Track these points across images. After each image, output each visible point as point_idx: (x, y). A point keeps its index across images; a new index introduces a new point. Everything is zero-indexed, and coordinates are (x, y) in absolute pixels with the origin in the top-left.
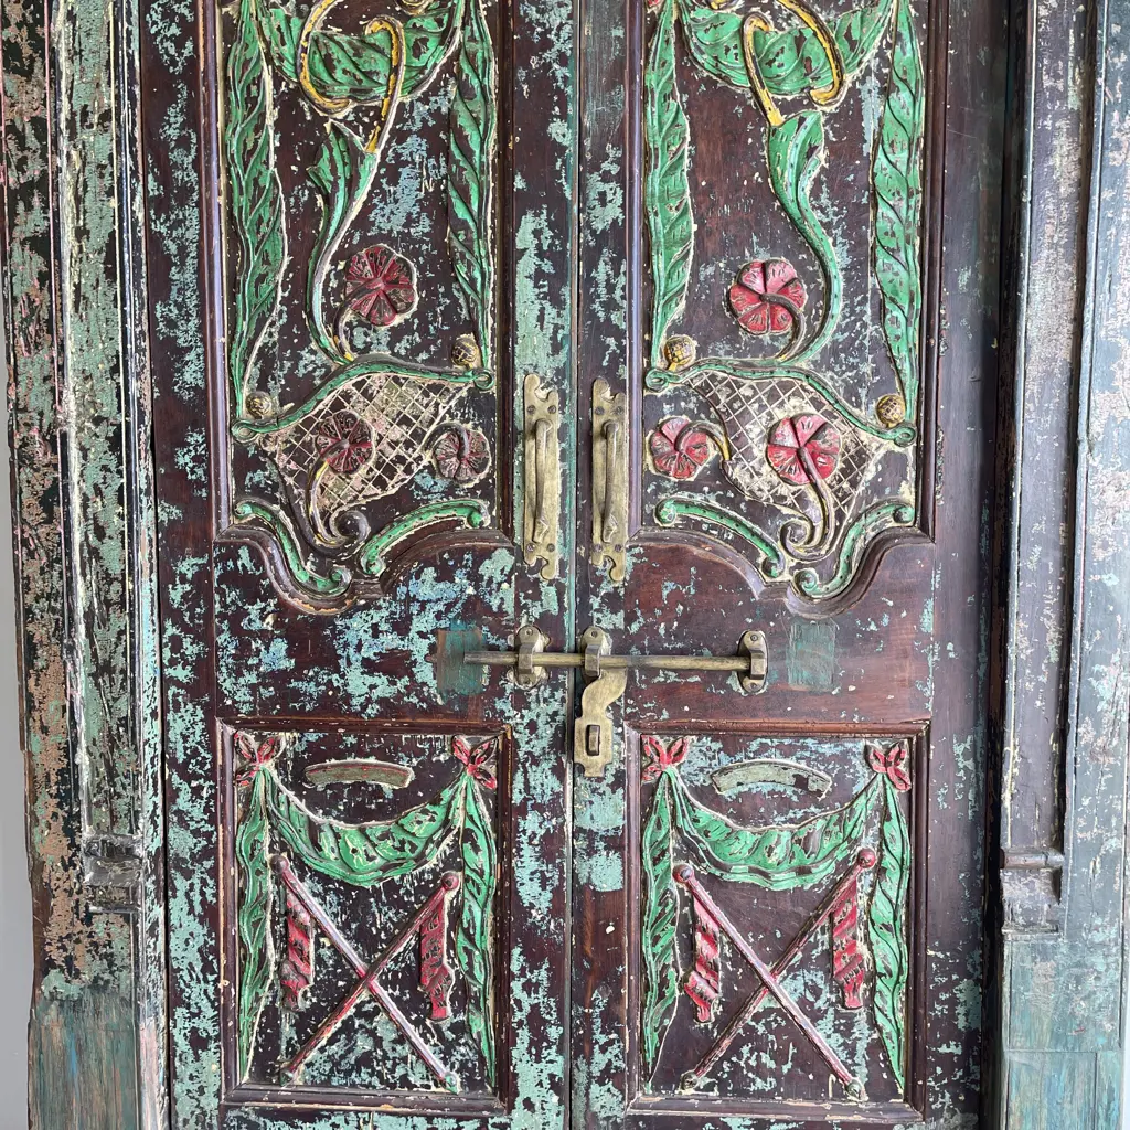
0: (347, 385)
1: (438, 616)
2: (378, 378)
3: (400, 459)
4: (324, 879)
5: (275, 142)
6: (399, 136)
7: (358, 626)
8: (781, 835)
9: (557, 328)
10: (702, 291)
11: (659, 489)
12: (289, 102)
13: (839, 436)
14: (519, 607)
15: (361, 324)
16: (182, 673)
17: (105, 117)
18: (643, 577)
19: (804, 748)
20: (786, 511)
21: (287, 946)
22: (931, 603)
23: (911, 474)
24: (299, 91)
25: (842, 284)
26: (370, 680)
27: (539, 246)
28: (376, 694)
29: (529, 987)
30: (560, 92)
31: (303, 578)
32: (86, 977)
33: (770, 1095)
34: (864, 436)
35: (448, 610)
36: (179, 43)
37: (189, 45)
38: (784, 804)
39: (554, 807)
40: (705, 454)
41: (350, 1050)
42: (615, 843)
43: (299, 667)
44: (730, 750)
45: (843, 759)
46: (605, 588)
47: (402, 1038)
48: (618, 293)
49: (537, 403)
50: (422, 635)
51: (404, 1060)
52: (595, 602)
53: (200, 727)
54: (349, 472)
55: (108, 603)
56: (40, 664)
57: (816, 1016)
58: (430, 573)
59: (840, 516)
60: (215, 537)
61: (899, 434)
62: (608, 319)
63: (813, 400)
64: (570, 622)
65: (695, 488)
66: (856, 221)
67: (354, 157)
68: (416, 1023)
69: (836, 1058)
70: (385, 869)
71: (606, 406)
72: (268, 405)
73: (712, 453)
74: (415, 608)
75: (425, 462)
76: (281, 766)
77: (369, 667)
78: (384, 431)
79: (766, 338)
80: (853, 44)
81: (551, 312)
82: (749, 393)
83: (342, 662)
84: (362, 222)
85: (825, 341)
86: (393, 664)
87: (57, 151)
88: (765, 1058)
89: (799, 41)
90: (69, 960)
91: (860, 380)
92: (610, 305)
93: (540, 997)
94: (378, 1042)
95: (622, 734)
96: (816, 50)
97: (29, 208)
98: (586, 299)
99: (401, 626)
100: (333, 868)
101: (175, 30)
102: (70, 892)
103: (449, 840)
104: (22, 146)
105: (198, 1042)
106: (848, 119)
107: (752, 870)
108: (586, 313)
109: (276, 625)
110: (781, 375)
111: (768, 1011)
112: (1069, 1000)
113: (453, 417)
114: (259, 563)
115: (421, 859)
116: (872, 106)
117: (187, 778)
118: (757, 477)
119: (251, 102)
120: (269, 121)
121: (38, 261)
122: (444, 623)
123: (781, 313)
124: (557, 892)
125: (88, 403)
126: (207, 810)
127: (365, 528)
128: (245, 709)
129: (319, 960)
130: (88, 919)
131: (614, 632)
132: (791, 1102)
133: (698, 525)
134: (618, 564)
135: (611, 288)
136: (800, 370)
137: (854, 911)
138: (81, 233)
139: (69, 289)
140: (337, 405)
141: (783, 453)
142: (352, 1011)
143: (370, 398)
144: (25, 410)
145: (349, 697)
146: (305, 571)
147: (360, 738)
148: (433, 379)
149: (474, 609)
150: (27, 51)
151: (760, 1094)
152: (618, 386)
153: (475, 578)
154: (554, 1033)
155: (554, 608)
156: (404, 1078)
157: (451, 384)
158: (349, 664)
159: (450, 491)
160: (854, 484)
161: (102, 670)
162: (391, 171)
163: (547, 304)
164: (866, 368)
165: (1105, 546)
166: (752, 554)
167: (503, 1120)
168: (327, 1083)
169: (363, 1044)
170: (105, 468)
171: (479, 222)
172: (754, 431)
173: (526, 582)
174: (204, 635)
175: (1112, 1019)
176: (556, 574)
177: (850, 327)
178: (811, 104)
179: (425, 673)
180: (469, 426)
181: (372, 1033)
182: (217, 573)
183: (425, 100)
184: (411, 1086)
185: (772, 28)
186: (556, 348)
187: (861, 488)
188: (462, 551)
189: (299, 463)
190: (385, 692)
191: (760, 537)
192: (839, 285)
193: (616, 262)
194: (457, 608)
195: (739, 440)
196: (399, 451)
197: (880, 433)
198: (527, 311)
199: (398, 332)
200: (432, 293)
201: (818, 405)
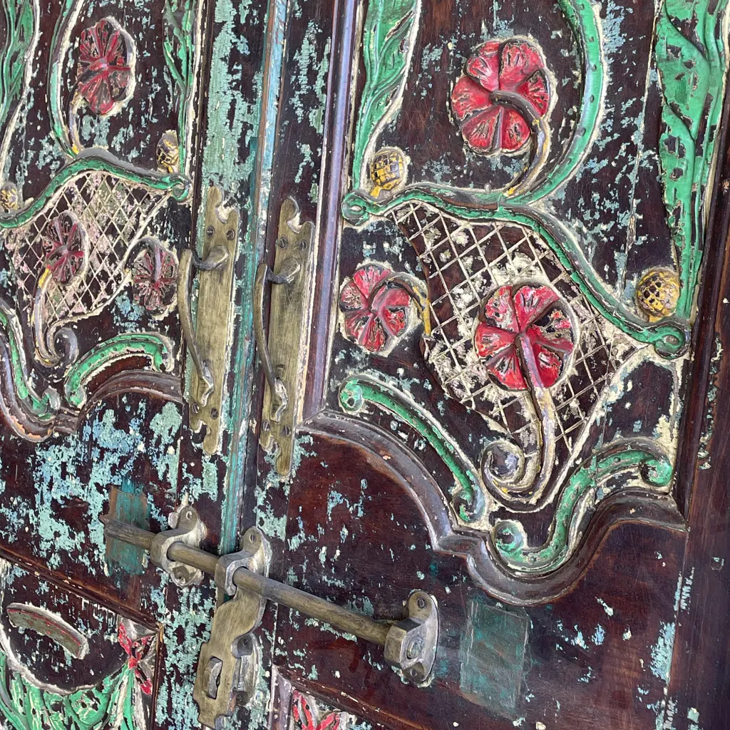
0: (70, 182)
1: (114, 469)
2: (96, 177)
3: (104, 275)
7: (52, 459)
9: (246, 127)
10: (424, 82)
11: (349, 361)
14: (182, 482)
15: (90, 112)
20: (493, 426)
22: (670, 630)
23: (676, 406)
25: (606, 80)
26: (55, 526)
27: (237, 18)
28: (60, 543)
31: (23, 395)
34: (610, 331)
35: (121, 466)
40: (402, 321)
46: (272, 481)
48: (320, 83)
49: (216, 225)
50: (99, 488)
52: (261, 497)
54: (65, 283)
58: (110, 416)
59: (562, 453)
61: (664, 337)
62: (306, 119)
63: (545, 262)
64: (229, 514)
65: (387, 367)
71: (291, 237)
73: (412, 322)
74: (95, 454)
75: (125, 283)
77: (59, 511)
78: (94, 241)
79: (495, 158)
81: (242, 105)
82: (463, 239)
83: (37, 497)
85: (573, 170)
86: (72, 513)
91: (619, 237)
92: (310, 101)
95: (269, 680)
98: (288, 89)
99: (83, 473)
108: (286, 112)
110: (503, 220)
113: (154, 230)
122: (117, 480)
123: (516, 122)
127: (74, 350)
131: (275, 542)
133: (385, 420)
134: (286, 455)
135: (312, 75)
136: (528, 214)
140: (62, 206)
141: (495, 337)
143: (88, 199)
145: (39, 539)
146: (25, 388)
147: (51, 588)
148: (136, 183)
149: (142, 471)
152: (308, 212)
153: (146, 433)
155: (213, 493)
157: (153, 191)
158: (42, 502)
159: (143, 322)
160: (586, 405)
163: (238, 95)
164: (629, 220)
166: (446, 481)
172: (463, 298)
173: (191, 457)
176: (218, 448)
177: (612, 149)
179: (97, 533)
180: (166, 244)
186: (243, 153)
187: (598, 413)
188: (146, 396)
189: (30, 266)
190: (65, 543)
191: (453, 456)
192: (598, 81)
193: (321, 40)
194: (129, 466)
195: (443, 310)
196: (104, 265)
197: (632, 330)
198: (219, 104)
199: (116, 124)
200: (147, 77)
201: (552, 271)
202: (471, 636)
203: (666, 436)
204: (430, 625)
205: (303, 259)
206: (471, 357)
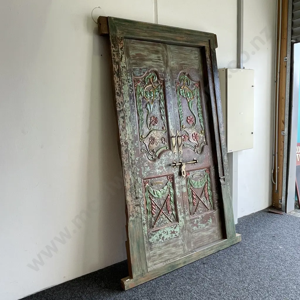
0: (152, 133)
2: (155, 132)
3: (158, 142)
6: (154, 103)
7: (157, 163)
8: (199, 181)
9: (173, 124)
12: (143, 99)
13: (198, 135)
14: (173, 159)
15: (153, 125)
17: (128, 101)
18: (184, 153)
19: (200, 171)
20: (195, 144)
21: (154, 208)
23: (205, 139)
25: (196, 118)
26: (159, 170)
27: (170, 115)
28: (160, 172)
29: (179, 206)
30: (171, 98)
32: (135, 216)
33: (202, 213)
34: (200, 135)
35: (166, 160)
37: (133, 92)
38: (199, 178)
39: (179, 183)
40: (187, 138)
41: (160, 221)
42: (185, 186)
43: (151, 170)
44: (194, 172)
45: (203, 171)
47: (165, 218)
49: (172, 133)
50: (164, 164)
51: (166, 220)
52: (180, 157)
53: (140, 180)
54: (153, 144)
55: (133, 164)
56: (126, 173)
57: (204, 202)
58: (164, 155)
59: (200, 144)
60: (140, 154)
61: (203, 134)
63: (196, 131)
64: (178, 160)
67: (150, 105)
68: (167, 215)
69: (207, 206)
70: (162, 195)
71: (178, 133)
72: (143, 136)
75: (161, 142)
76: (149, 184)
78: (156, 138)
84: (152, 113)
85: (196, 125)
86: (161, 168)
88: (201, 209)
89: (189, 93)
90: (133, 214)
92: (177, 122)
93: (180, 207)
96: (191, 94)
97: (121, 113)
98: (175, 121)
99: (161, 163)
100: (156, 196)
101: (131, 90)
102: (132, 205)
103: (168, 190)
104: (120, 105)
105: (144, 224)
106: (194, 101)
107: (197, 186)
110: (192, 129)
111: (200, 203)
114: (145, 157)
115: (166, 193)
120: (141, 101)
121: (123, 120)
122: (166, 162)
124: (180, 193)
126: (142, 192)
127: (155, 151)
128: (145, 177)
129: (156, 210)
130: (135, 208)
132: (204, 213)
133: (187, 146)
134: (181, 152)
136: (194, 128)
137: (206, 189)
140: (151, 136)
141: (194, 137)
142: (160, 215)
143: (154, 134)
144: (122, 139)
145: (157, 173)
146: (150, 158)
147: (158, 178)
148: (161, 132)
149: (168, 159)
150: (120, 93)
153: (168, 156)
154: (182, 211)
155: (176, 158)
156: (167, 222)
157: (163, 132)
158: (156, 169)
159: (164, 145)
162: (154, 107)
164: (199, 127)
167: (178, 224)
168: (158, 226)
169: (162, 219)
170: (131, 146)
172: (191, 135)
173: (174, 156)
174: (140, 168)
176: (176, 154)
177: (197, 123)
178: (191, 99)
179: (164, 168)
180: (165, 137)
181: (162, 217)
182: (141, 159)
183: (157, 99)
184: (167, 223)
185: (187, 91)
186: (173, 127)
187: (201, 140)
199: (156, 126)
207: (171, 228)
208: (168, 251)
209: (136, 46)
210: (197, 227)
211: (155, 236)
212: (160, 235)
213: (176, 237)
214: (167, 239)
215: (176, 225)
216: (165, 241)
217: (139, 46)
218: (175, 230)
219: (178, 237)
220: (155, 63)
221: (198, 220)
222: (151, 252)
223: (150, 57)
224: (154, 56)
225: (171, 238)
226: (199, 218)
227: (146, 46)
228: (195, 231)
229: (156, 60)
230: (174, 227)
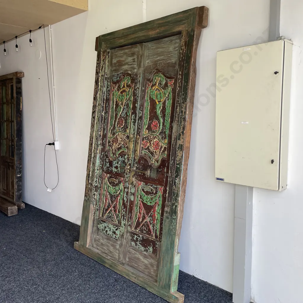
0: (117, 134)
2: (120, 133)
4: (109, 193)
5: (115, 106)
6: (124, 105)
7: (114, 162)
8: (149, 197)
9: (134, 128)
10: (149, 124)
11: (143, 149)
12: (116, 102)
13: (160, 144)
14: (128, 162)
15: (119, 127)
16: (101, 166)
18: (139, 160)
19: (153, 186)
20: (154, 153)
21: (106, 201)
22: (166, 168)
23: (166, 150)
24: (117, 101)
26: (115, 169)
27: (134, 118)
28: (115, 171)
29: (124, 211)
30: (137, 100)
31: (111, 156)
32: (88, 198)
33: (145, 234)
34: (162, 144)
36: (108, 96)
38: (150, 193)
39: (128, 188)
42: (134, 194)
43: (110, 166)
44: (146, 184)
45: (156, 188)
46: (136, 161)
47: (113, 215)
49: (131, 137)
51: (113, 218)
52: (135, 163)
54: (116, 144)
56: (89, 162)
57: (151, 224)
58: (121, 157)
59: (159, 155)
60: (105, 150)
61: (166, 144)
64: (132, 165)
65: (146, 149)
66: (164, 116)
67: (121, 108)
68: (115, 213)
69: (152, 231)
70: (114, 193)
71: (138, 138)
72: (111, 135)
73: (148, 145)
74: (119, 161)
75: (122, 143)
76: (108, 178)
77: (115, 167)
78: (119, 139)
79: (154, 130)
80: (165, 94)
81: (134, 126)
82: (152, 137)
84: (121, 115)
85: (160, 131)
86: (116, 167)
87: (96, 108)
88: (145, 228)
89: (160, 94)
90: (87, 196)
91: (163, 136)
92: (140, 126)
94: (111, 215)
95: (135, 180)
96: (162, 94)
97: (94, 114)
98: (138, 125)
99: (118, 163)
100: (110, 192)
102: (88, 188)
103: (120, 191)
104: (94, 108)
105: (97, 210)
106: (164, 103)
107: (146, 201)
108: (138, 127)
109: (108, 161)
110: (155, 136)
111: (146, 222)
112: (170, 226)
113: (125, 138)
114: (108, 154)
115: (117, 192)
116: (167, 102)
117: (100, 178)
118: (152, 149)
119: (114, 102)
120: (115, 104)
121: (94, 119)
122: (121, 163)
123: (156, 127)
124: (127, 199)
125: (95, 134)
126: (101, 182)
127: (117, 151)
128: (105, 171)
129: (108, 203)
130: (89, 191)
131: (136, 167)
132: (147, 235)
133: (146, 154)
134: (137, 158)
135: (140, 123)
136: (157, 135)
137: (155, 210)
138: (97, 116)
139: (96, 122)
140: (116, 136)
141: (154, 146)
142: (110, 210)
143: (119, 135)
144: (91, 135)
145: (113, 171)
146: (112, 155)
147: (114, 176)
148: (124, 134)
149: (124, 162)
150: (95, 98)
151: (144, 233)
152: (139, 136)
153: (124, 158)
154: (125, 218)
155: (130, 163)
158: (113, 167)
159: (124, 147)
160: (161, 151)
161: (93, 164)
162: (123, 110)
164: (164, 135)
165: (178, 161)
166: (150, 159)
167: (120, 228)
168: (107, 218)
169: (110, 215)
171: (130, 115)
172: (152, 142)
173: (128, 160)
174: (103, 162)
175: (175, 230)
176: (131, 158)
177: (162, 130)
178: (161, 101)
179: (119, 169)
180: (127, 139)
181: (111, 213)
182: (105, 154)
183: (127, 101)
184: (113, 221)
185: (158, 92)
186: (134, 130)
187: (162, 151)
188: (124, 154)
189: (113, 143)
190: (116, 171)
191: (151, 156)
192: (161, 124)
193: (141, 121)
194: (122, 162)
195: (150, 144)
196: (120, 142)
197: (164, 144)
198: (132, 126)
199: (122, 128)
200: (125, 124)
201: (158, 140)
202: (152, 171)
203: (166, 152)
204: (149, 171)
205: (139, 140)
206: (153, 148)
207: (114, 227)
208: (108, 246)
209: (117, 54)
210: (136, 244)
211: (101, 225)
212: (105, 227)
213: (115, 238)
214: (109, 234)
215: (118, 228)
216: (107, 235)
217: (120, 52)
218: (116, 232)
219: (117, 240)
220: (130, 66)
221: (138, 237)
222: (97, 236)
223: (127, 61)
224: (130, 59)
225: (112, 236)
226: (139, 237)
227: (126, 51)
228: (132, 247)
229: (131, 63)
230: (115, 228)
